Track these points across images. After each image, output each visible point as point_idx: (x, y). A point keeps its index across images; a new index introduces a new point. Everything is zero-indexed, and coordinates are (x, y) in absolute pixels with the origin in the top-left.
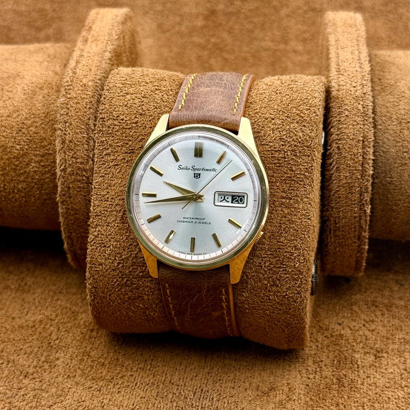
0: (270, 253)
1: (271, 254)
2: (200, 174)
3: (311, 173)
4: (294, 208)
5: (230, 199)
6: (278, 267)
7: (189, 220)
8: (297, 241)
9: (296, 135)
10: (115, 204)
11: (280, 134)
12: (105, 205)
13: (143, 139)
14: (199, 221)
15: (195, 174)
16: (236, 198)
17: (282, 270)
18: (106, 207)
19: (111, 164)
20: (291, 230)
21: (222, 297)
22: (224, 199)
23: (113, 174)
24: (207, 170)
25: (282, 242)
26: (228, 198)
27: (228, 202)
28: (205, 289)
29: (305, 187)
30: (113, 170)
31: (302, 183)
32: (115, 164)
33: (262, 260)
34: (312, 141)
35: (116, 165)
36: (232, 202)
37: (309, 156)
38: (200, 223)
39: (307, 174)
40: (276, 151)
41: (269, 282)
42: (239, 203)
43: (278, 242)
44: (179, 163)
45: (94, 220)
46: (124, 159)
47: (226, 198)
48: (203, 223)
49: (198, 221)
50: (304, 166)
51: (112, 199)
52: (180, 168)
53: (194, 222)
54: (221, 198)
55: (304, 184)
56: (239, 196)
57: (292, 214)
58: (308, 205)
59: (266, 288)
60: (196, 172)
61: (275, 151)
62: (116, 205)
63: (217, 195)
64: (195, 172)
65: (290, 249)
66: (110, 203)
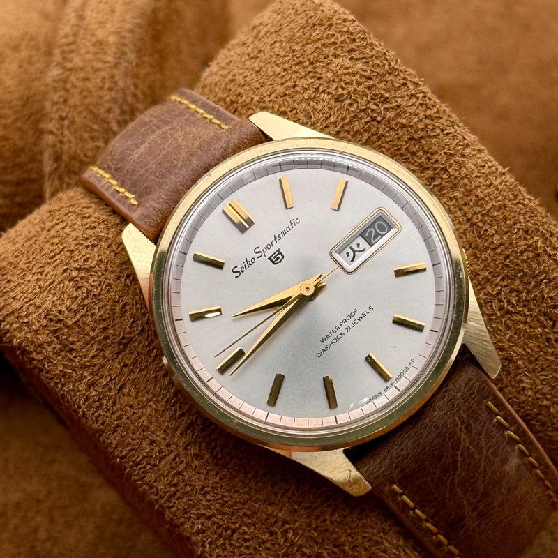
0: (499, 278)
1: (503, 279)
2: (278, 251)
3: (433, 106)
4: (463, 178)
5: (363, 244)
6: (535, 287)
7: (335, 336)
8: (520, 222)
9: (354, 74)
10: (181, 449)
11: (329, 93)
12: (168, 466)
13: (124, 306)
14: (352, 320)
15: (270, 259)
16: (371, 232)
17: (543, 286)
18: (172, 468)
19: (113, 393)
20: (495, 214)
21: (498, 422)
22: (354, 252)
23: (131, 406)
24: (284, 233)
25: (501, 245)
26: (358, 245)
27: (365, 250)
28: (461, 429)
29: (448, 134)
30: (125, 400)
31: (438, 131)
32: (118, 387)
33: (500, 301)
34: (386, 59)
35: (120, 389)
36: (371, 245)
37: (404, 84)
38: (354, 323)
39: (429, 112)
40: (350, 122)
41: (544, 327)
42: (383, 236)
43: (494, 249)
44: (228, 268)
45: (172, 510)
46: (125, 365)
47: (356, 248)
48: (360, 319)
49: (349, 323)
50: (414, 104)
51: (168, 445)
52: (237, 273)
53: (345, 332)
54: (348, 254)
55: (443, 130)
56: (372, 225)
57: (471, 191)
58: (479, 156)
59: (548, 339)
60: (269, 253)
61: (348, 123)
62: (185, 449)
63: (338, 257)
64: (267, 257)
65: (522, 242)
66: (172, 455)
